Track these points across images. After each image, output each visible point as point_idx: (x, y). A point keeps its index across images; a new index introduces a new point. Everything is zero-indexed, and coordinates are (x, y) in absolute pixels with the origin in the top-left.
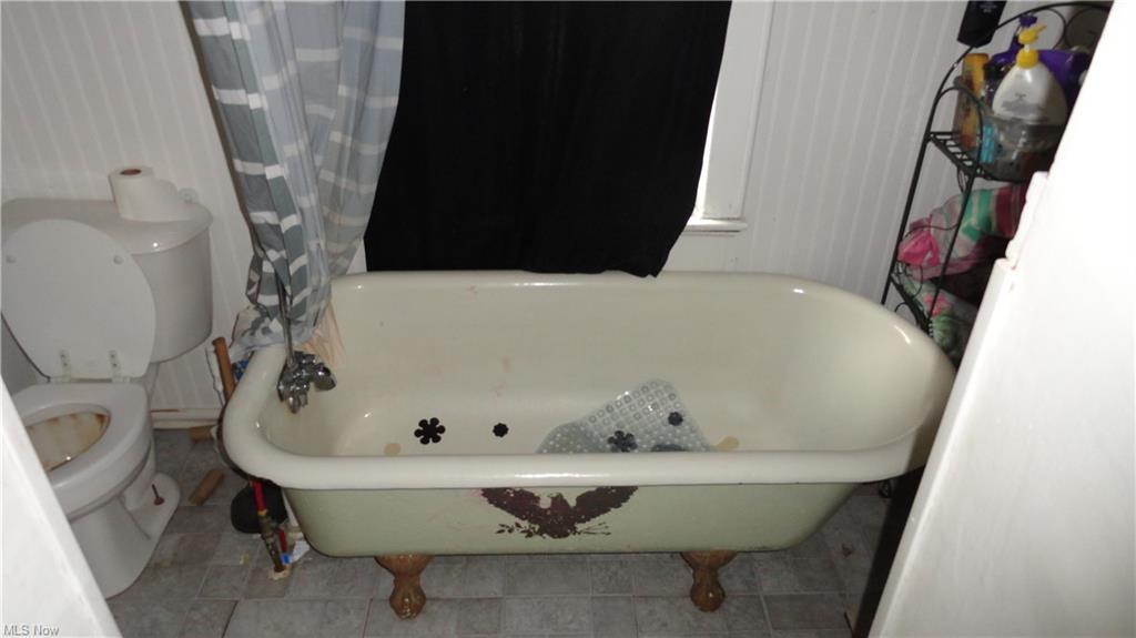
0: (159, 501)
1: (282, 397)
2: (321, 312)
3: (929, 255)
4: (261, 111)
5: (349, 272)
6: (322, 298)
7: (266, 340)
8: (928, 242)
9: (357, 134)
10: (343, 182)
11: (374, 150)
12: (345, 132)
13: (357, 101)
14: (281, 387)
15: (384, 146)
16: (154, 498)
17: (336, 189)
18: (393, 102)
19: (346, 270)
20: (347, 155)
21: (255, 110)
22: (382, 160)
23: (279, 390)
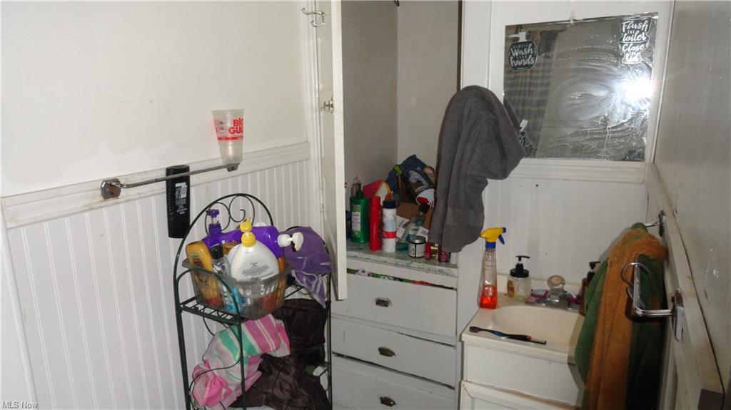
3: (224, 391)
8: (218, 382)
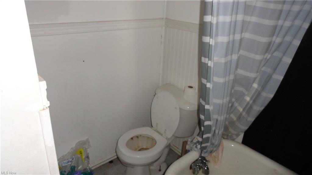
0: (160, 170)
1: (191, 168)
2: (213, 151)
4: (209, 88)
5: (235, 140)
6: (215, 147)
7: (196, 149)
9: (254, 101)
10: (244, 114)
11: (258, 108)
12: (251, 99)
13: (259, 91)
14: (192, 165)
15: (262, 108)
16: (159, 169)
17: (241, 114)
18: (271, 96)
19: (235, 139)
20: (249, 106)
21: (208, 88)
22: (259, 113)
23: (191, 165)
